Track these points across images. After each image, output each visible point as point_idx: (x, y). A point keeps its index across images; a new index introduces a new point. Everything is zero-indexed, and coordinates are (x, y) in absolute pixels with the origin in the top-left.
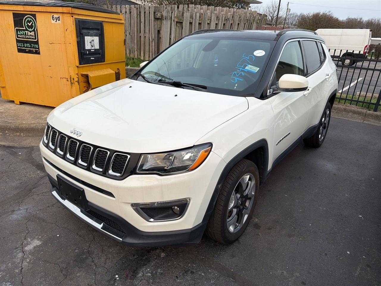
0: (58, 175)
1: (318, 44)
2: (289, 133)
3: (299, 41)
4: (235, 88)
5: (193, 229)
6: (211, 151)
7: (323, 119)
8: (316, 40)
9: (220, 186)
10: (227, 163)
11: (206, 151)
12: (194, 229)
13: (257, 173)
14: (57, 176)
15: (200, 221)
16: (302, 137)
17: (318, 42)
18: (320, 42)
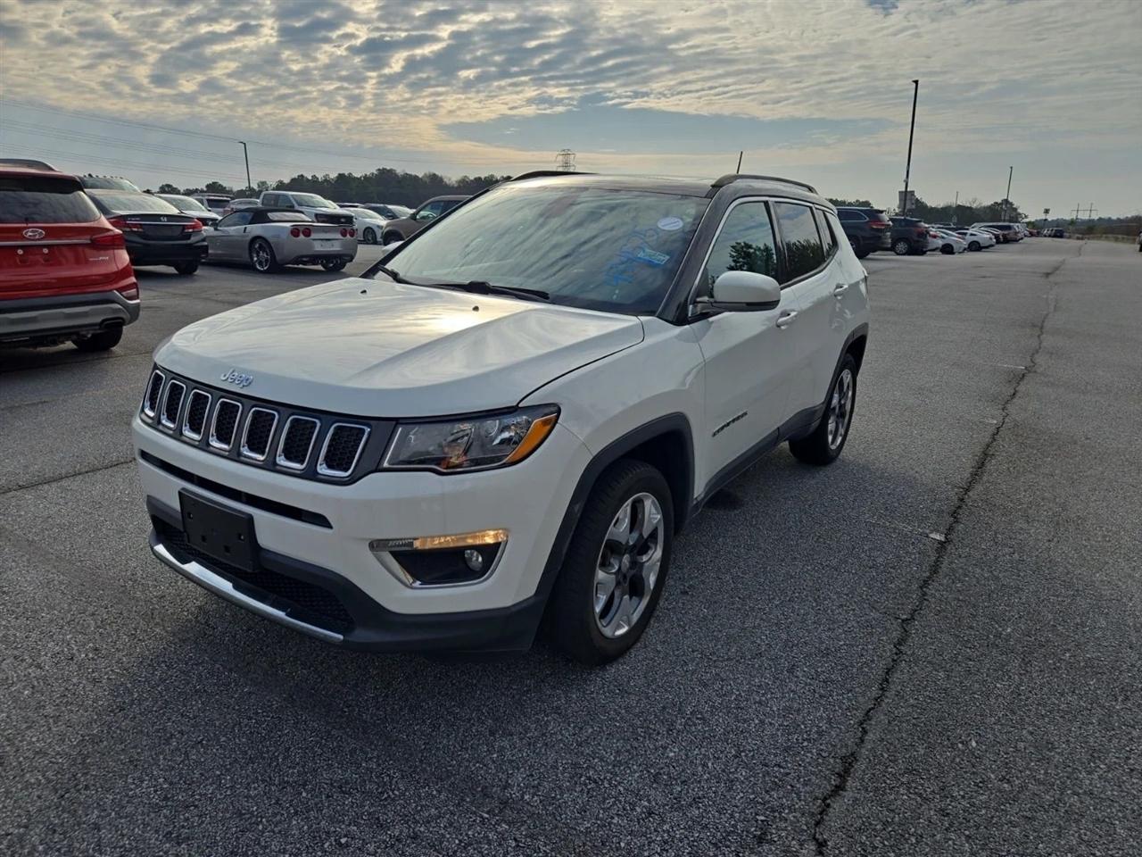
0: (183, 489)
1: (816, 215)
2: (745, 414)
3: (766, 203)
4: (615, 297)
5: (513, 609)
6: (556, 422)
7: (836, 396)
8: (811, 205)
9: (577, 508)
10: (595, 454)
11: (545, 423)
12: (518, 608)
13: (668, 494)
14: (179, 492)
15: (530, 591)
16: (781, 430)
17: (816, 209)
18: (823, 211)
